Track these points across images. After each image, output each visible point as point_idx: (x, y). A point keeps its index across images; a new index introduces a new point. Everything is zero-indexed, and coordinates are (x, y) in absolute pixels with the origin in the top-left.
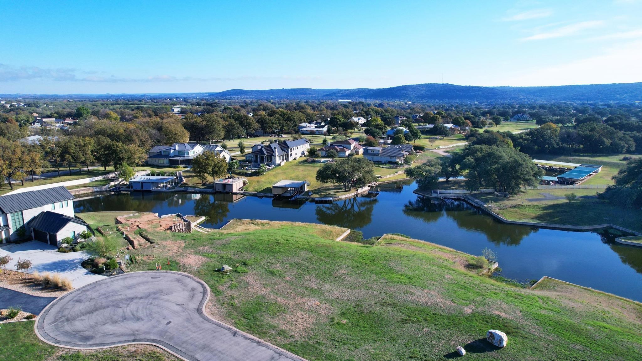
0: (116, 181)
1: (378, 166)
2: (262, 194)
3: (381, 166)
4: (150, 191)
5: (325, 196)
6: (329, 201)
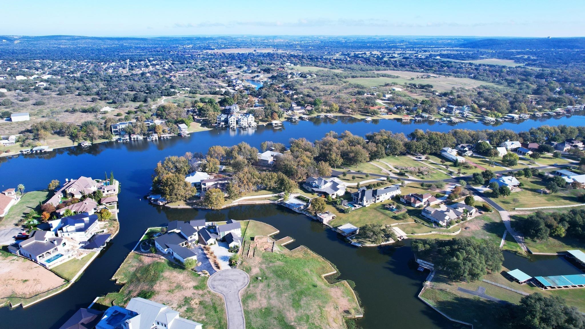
0: (282, 198)
2: (333, 230)
5: (360, 242)
6: (358, 246)
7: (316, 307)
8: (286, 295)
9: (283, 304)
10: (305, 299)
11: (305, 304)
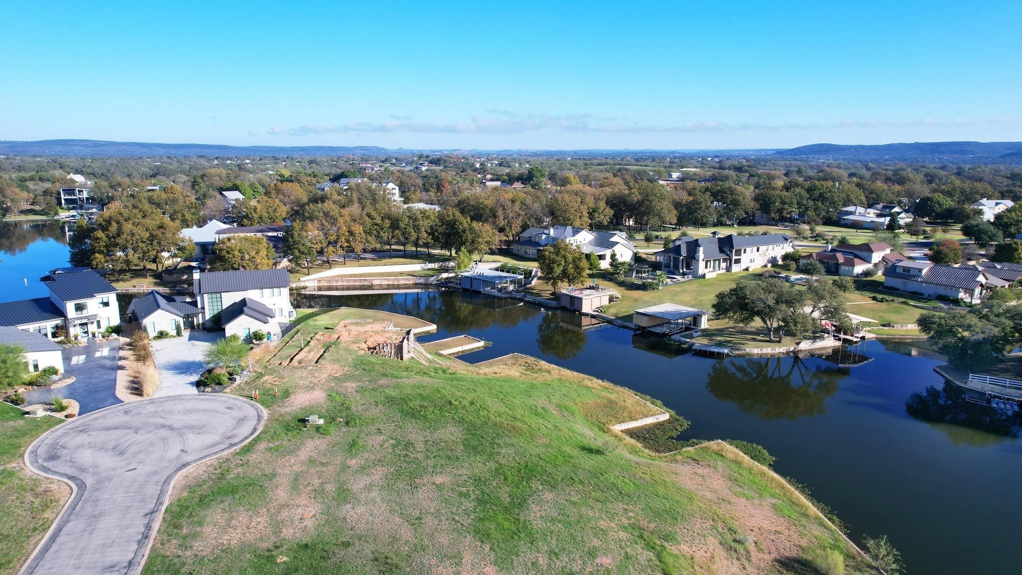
0: (450, 272)
1: (905, 303)
2: (620, 322)
3: (912, 303)
4: (479, 293)
5: (720, 344)
6: (719, 354)
7: (622, 535)
8: (439, 480)
9: (416, 523)
10: (548, 496)
11: (552, 520)
